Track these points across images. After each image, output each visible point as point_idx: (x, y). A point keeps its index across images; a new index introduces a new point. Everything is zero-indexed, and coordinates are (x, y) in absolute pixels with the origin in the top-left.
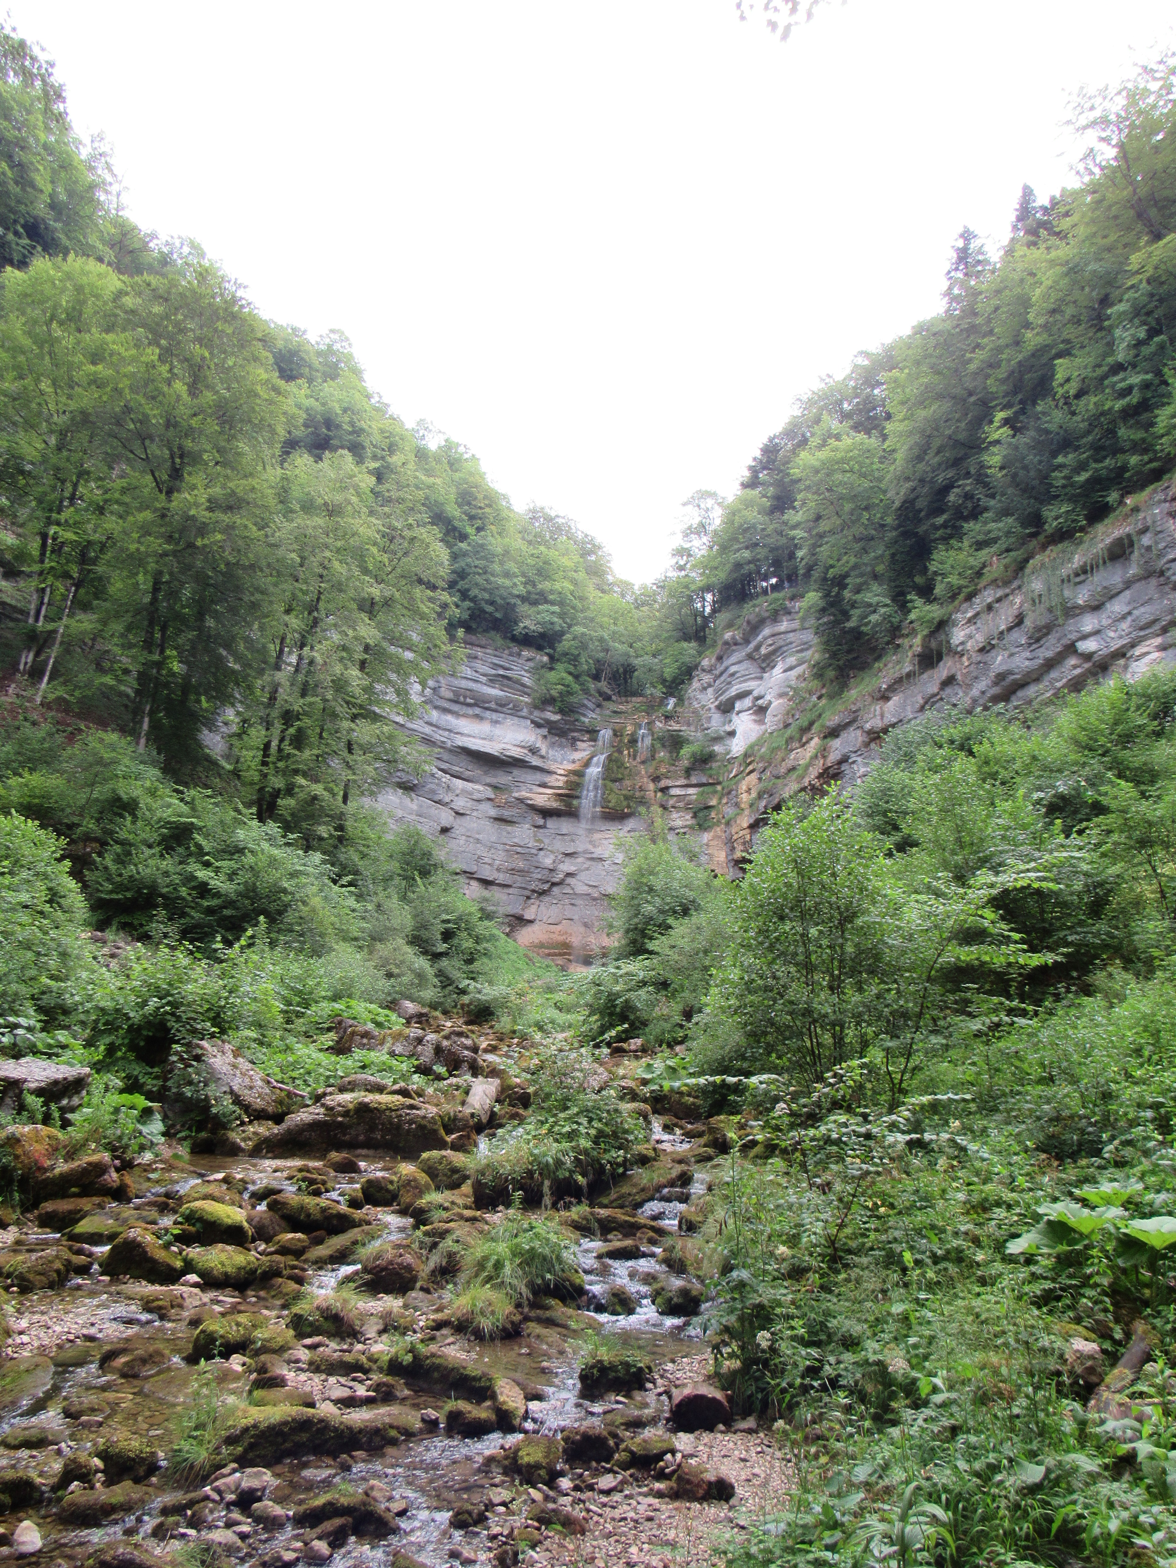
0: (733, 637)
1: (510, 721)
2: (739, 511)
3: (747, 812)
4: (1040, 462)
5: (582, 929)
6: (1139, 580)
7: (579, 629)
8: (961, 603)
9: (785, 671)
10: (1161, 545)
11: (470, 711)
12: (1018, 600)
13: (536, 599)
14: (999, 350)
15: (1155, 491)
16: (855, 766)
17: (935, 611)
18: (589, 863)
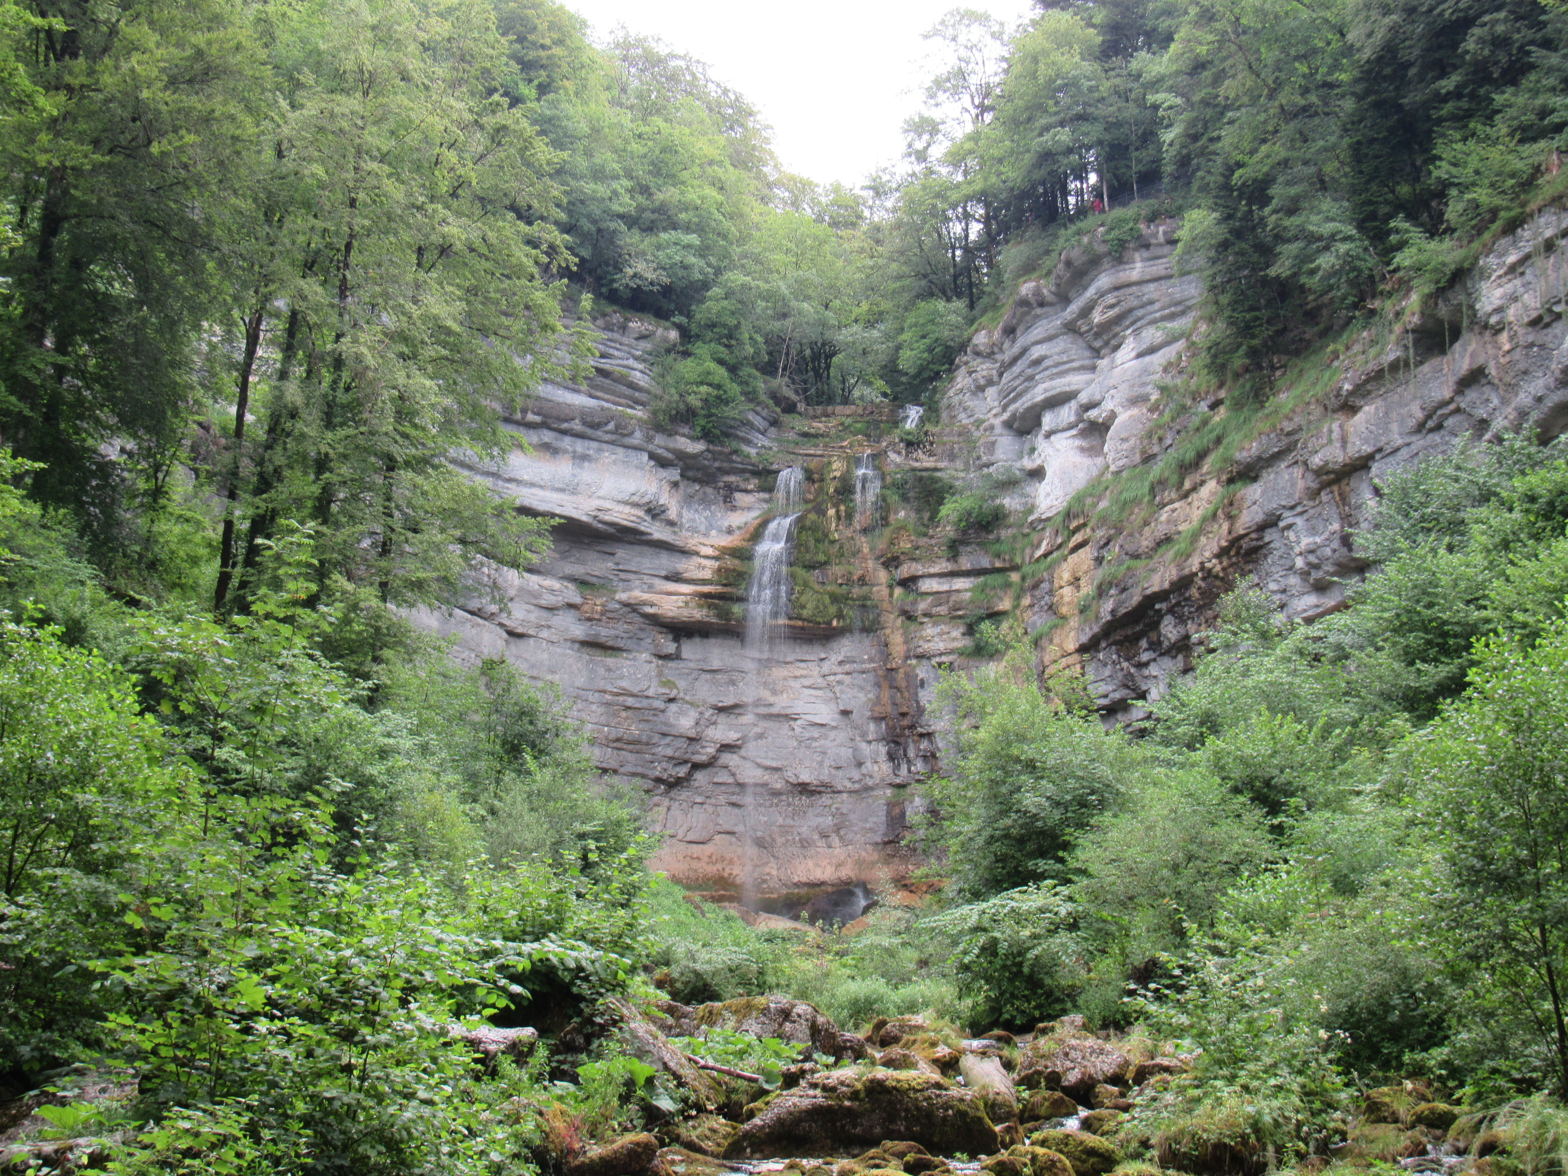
0: (1037, 292)
1: (609, 456)
2: (1046, 53)
3: (1074, 622)
7: (736, 278)
8: (1495, 238)
9: (1140, 355)
11: (534, 437)
13: (654, 220)
16: (1291, 535)
17: (1444, 252)
18: (764, 724)
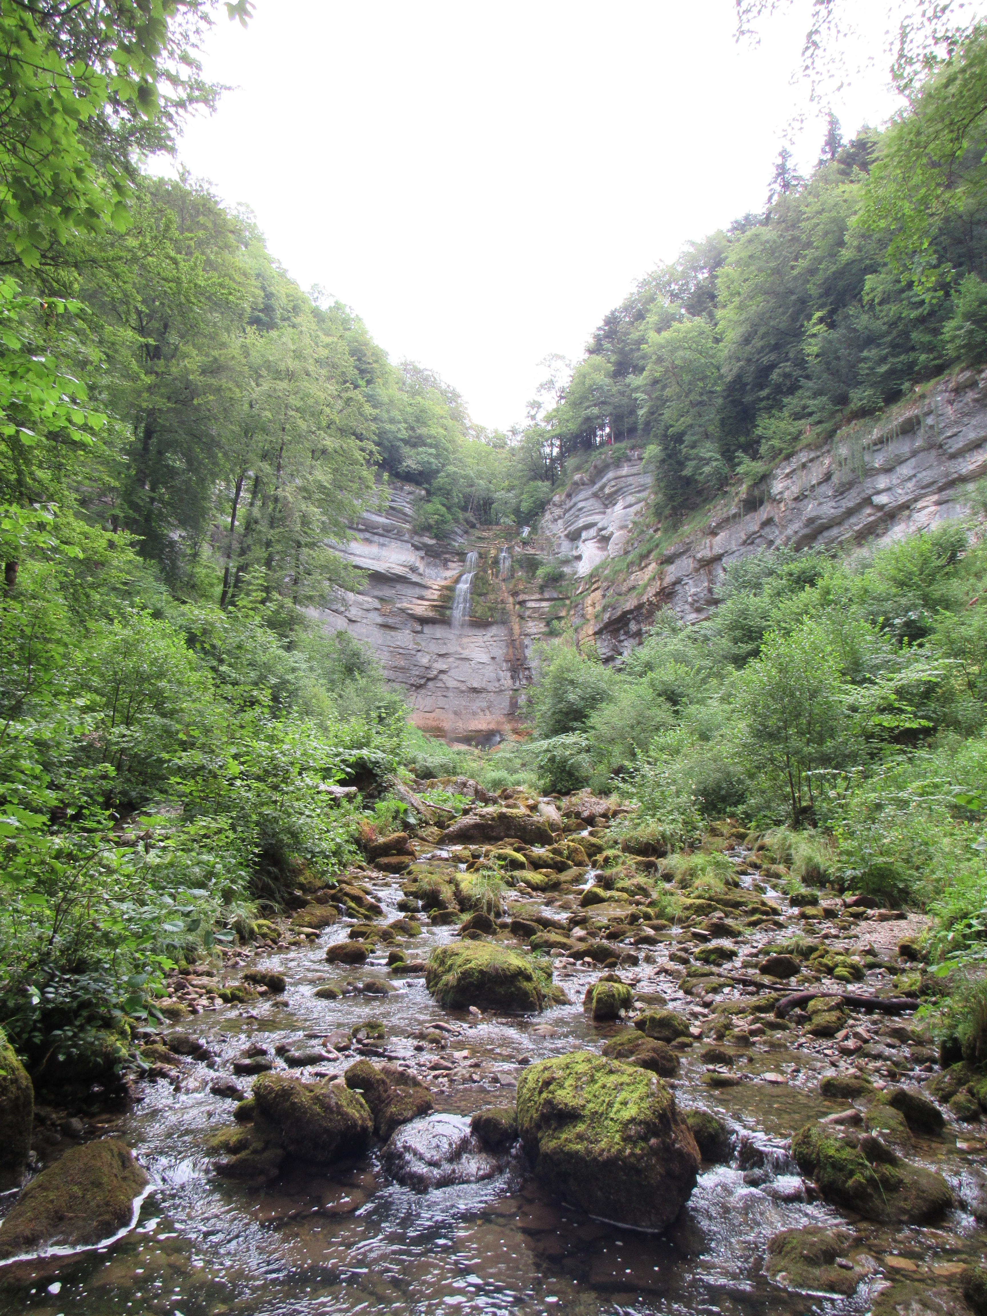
0: (581, 479)
1: (394, 545)
2: (589, 374)
3: (592, 622)
4: (850, 354)
5: (452, 716)
6: (924, 450)
7: (451, 469)
8: (781, 462)
9: (625, 508)
10: (941, 426)
11: (362, 535)
12: (827, 462)
13: (416, 442)
14: (819, 260)
15: (938, 383)
16: (687, 587)
17: (758, 467)
18: (458, 662)
